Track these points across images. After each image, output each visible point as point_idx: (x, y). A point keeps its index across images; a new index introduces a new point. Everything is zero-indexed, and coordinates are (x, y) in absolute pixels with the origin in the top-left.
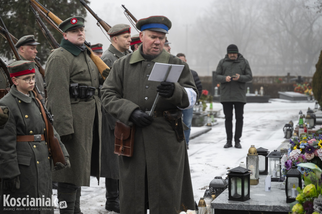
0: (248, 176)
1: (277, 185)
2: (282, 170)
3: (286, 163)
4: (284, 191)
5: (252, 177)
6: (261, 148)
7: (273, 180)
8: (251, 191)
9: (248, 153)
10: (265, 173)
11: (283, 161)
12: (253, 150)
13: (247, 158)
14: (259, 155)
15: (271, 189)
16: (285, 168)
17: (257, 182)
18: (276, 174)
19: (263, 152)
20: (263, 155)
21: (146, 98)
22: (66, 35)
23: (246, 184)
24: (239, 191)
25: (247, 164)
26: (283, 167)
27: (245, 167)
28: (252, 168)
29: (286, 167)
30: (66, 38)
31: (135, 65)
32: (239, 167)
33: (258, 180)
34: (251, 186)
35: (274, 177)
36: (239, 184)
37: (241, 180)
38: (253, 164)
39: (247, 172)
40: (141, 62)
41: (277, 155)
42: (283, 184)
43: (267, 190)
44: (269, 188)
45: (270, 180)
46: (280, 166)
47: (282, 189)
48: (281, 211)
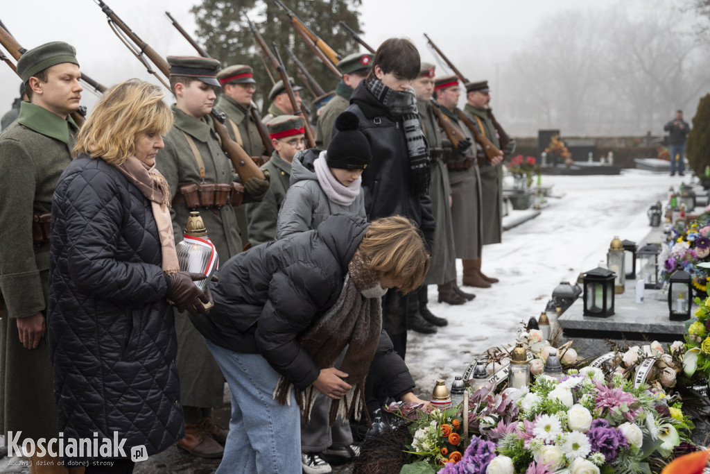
0: (613, 281)
1: (652, 295)
2: (660, 273)
3: (667, 262)
4: (667, 303)
5: (617, 282)
6: (626, 241)
7: (647, 287)
8: (616, 302)
9: (609, 247)
10: (632, 276)
11: (661, 259)
12: (616, 244)
13: (608, 255)
14: (626, 249)
15: (645, 300)
16: (665, 270)
17: (622, 289)
18: (650, 278)
19: (630, 247)
20: (630, 250)
22: (348, 79)
23: (609, 293)
24: (599, 303)
25: (608, 262)
26: (662, 268)
27: (606, 268)
28: (615, 269)
29: (666, 268)
30: (348, 83)
32: (599, 268)
33: (623, 287)
34: (616, 296)
35: (647, 282)
36: (600, 293)
37: (601, 286)
38: (616, 263)
39: (610, 276)
41: (651, 250)
42: (664, 293)
43: (638, 301)
44: (642, 299)
45: (643, 287)
46: (657, 267)
47: (660, 300)
48: (662, 331)
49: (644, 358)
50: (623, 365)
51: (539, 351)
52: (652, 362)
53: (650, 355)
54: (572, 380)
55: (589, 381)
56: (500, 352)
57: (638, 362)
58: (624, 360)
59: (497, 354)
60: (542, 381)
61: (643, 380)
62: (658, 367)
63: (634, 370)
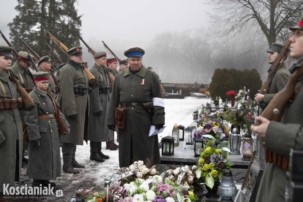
0: (173, 141)
1: (189, 147)
2: (192, 138)
3: (195, 134)
4: (194, 150)
5: (175, 142)
6: (180, 125)
7: (187, 144)
8: (174, 150)
9: (173, 128)
10: (182, 140)
11: (193, 133)
12: (176, 126)
13: (173, 131)
14: (179, 129)
15: (186, 149)
16: (194, 137)
17: (178, 145)
18: (189, 140)
19: (181, 128)
20: (182, 129)
21: (132, 96)
22: (72, 58)
23: (172, 146)
24: (168, 150)
25: (172, 134)
26: (193, 137)
27: (171, 136)
28: (175, 137)
29: (194, 136)
31: (126, 76)
32: (168, 136)
33: (178, 144)
34: (175, 147)
35: (188, 142)
36: (168, 146)
37: (169, 143)
38: (176, 135)
39: (173, 139)
40: (130, 75)
41: (190, 129)
42: (193, 146)
43: (184, 149)
44: (185, 149)
45: (186, 144)
46: (191, 136)
47: (192, 149)
48: (191, 161)
49: (181, 172)
50: (173, 174)
51: (141, 169)
52: (184, 173)
53: (183, 171)
54: (149, 181)
55: (155, 181)
56: (126, 169)
57: (179, 173)
58: (174, 173)
59: (125, 170)
60: (138, 181)
61: (180, 181)
62: (186, 175)
63: (177, 177)
